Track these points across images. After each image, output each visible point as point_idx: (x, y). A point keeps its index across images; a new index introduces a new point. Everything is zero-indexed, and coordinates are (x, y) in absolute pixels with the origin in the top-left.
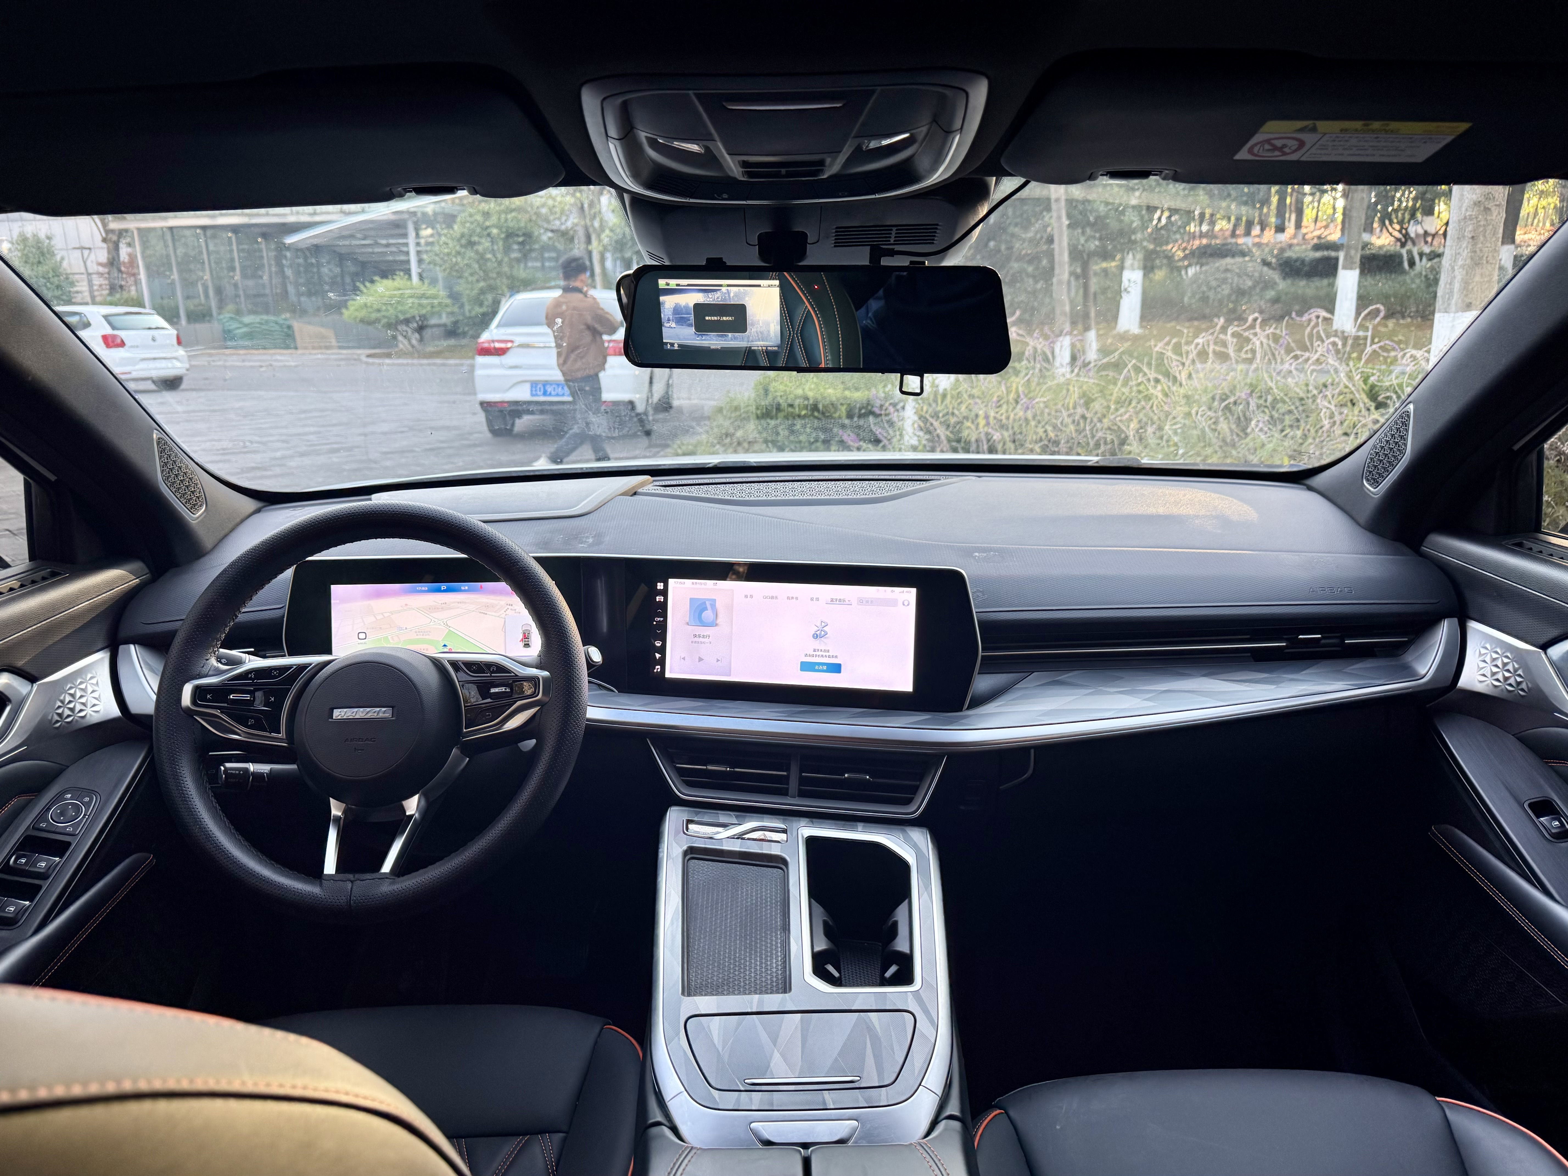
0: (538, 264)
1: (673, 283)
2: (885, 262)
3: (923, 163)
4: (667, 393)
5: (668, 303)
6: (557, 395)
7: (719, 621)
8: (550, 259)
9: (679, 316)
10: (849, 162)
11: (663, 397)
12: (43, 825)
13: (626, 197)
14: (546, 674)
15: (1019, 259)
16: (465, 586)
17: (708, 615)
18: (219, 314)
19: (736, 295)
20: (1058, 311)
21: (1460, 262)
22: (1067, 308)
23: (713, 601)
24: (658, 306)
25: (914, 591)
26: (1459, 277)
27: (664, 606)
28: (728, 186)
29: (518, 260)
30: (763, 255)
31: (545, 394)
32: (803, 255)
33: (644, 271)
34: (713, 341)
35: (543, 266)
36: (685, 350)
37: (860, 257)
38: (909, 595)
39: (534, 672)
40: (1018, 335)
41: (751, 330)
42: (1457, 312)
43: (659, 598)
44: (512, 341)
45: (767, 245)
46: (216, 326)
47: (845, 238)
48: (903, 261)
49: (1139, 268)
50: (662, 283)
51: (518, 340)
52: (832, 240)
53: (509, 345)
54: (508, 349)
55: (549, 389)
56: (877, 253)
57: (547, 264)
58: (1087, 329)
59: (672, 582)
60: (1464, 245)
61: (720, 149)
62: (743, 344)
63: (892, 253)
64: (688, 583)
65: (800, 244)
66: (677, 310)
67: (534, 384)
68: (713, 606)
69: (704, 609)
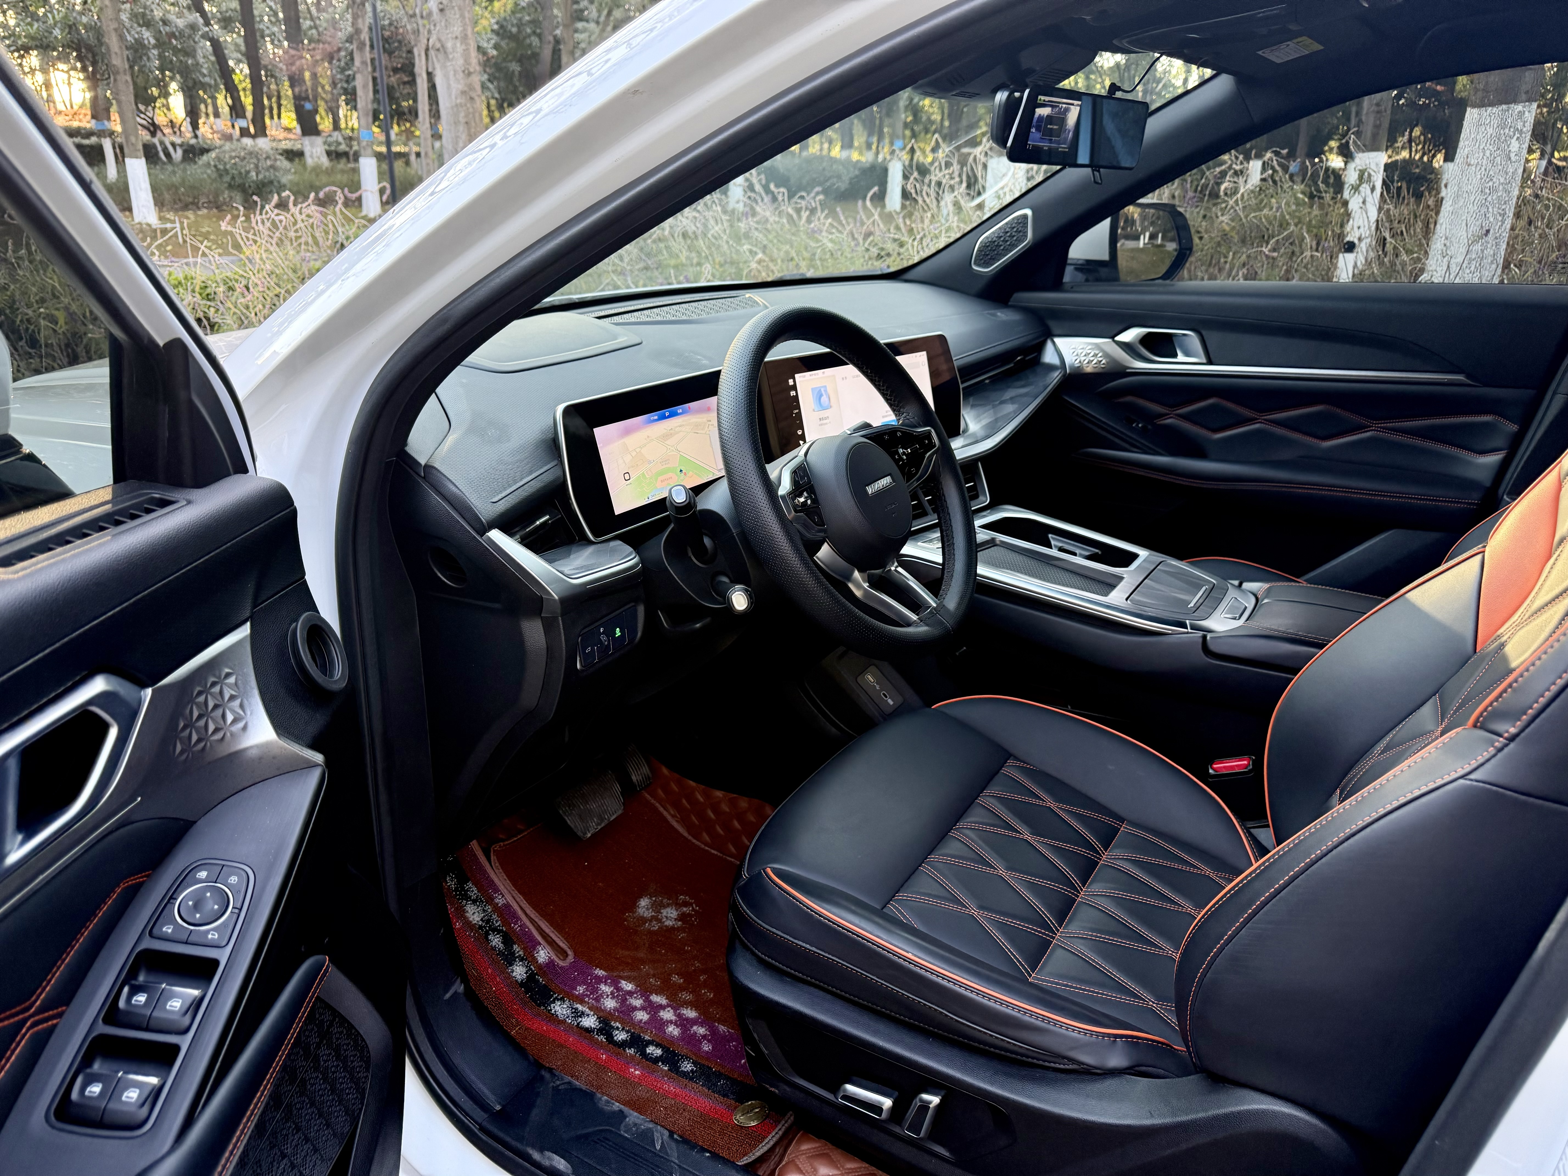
1: (1042, 99)
7: (832, 403)
12: (168, 929)
16: (679, 409)
17: (824, 399)
19: (1064, 110)
25: (924, 353)
27: (796, 399)
43: (793, 393)
50: (1039, 99)
59: (797, 376)
64: (807, 376)
68: (826, 391)
69: (821, 395)
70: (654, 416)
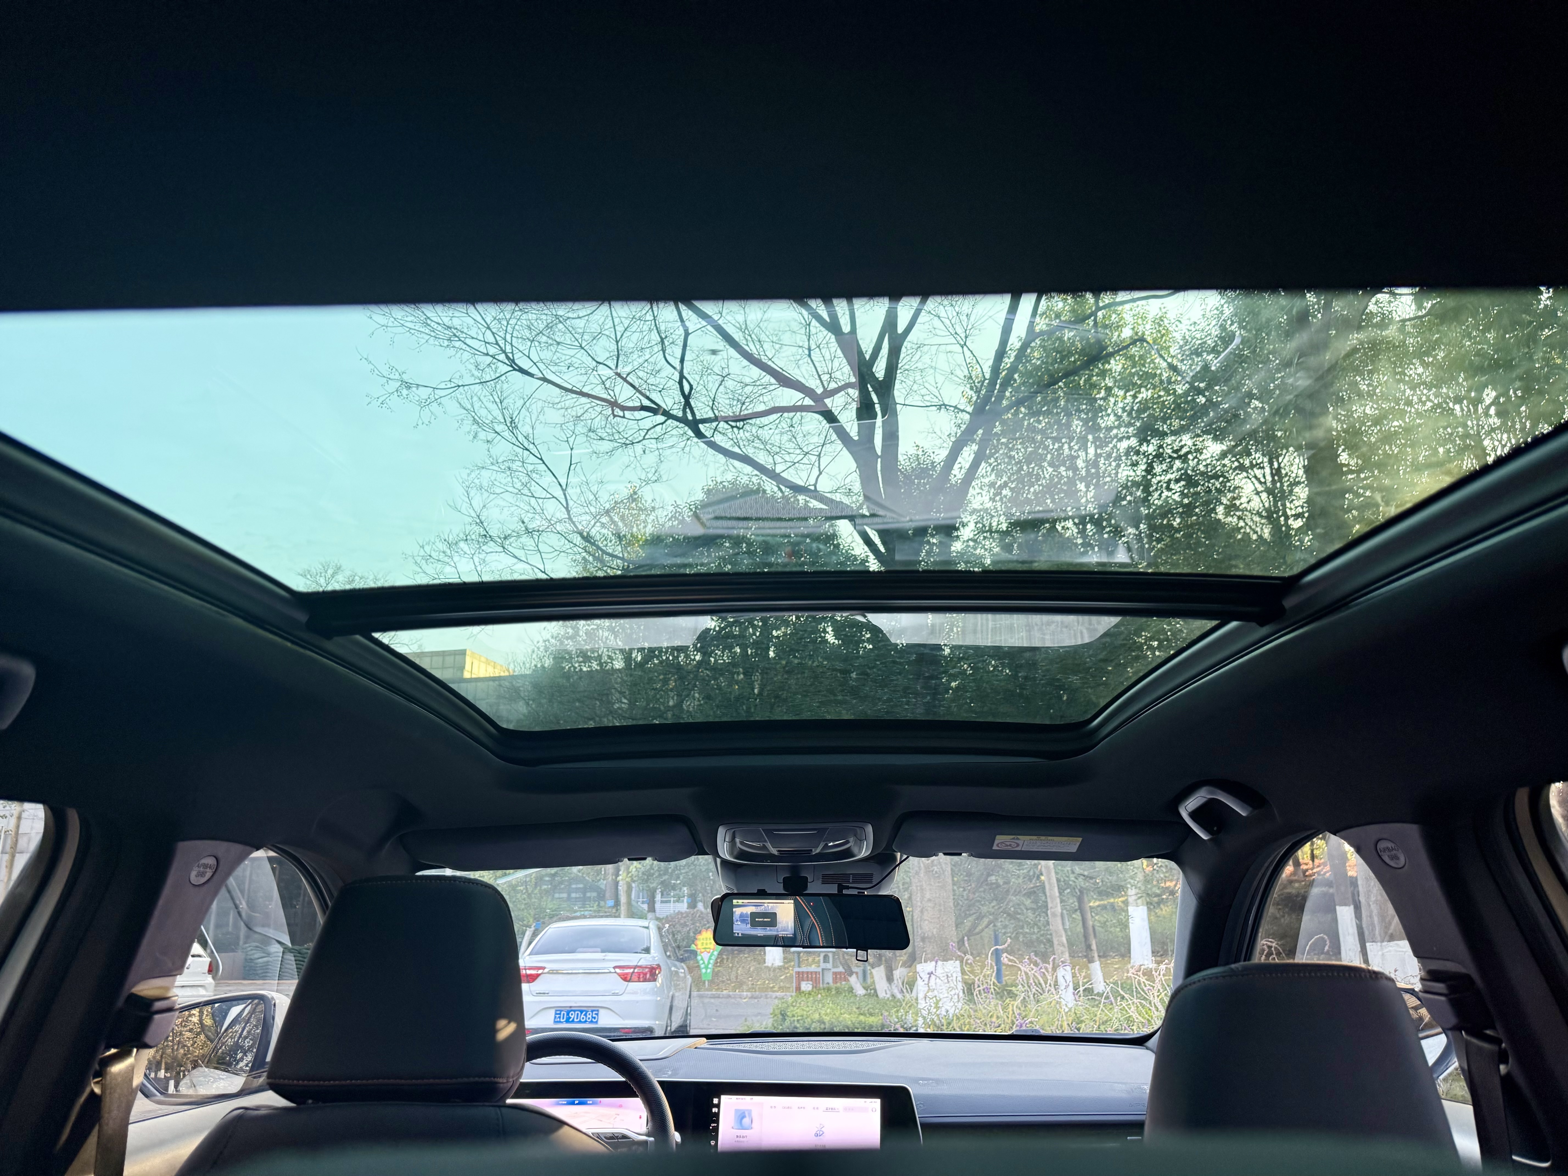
0: (565, 895)
1: (740, 901)
2: (845, 892)
3: (855, 850)
4: (685, 1020)
5: (737, 911)
6: (580, 1022)
7: (753, 1125)
8: (577, 890)
9: (743, 918)
10: (824, 848)
11: (681, 1026)
13: (718, 860)
14: (652, 1139)
15: (1016, 894)
16: (590, 1101)
17: (746, 1121)
18: (245, 943)
19: (772, 908)
20: (1055, 942)
21: (1373, 899)
22: (1064, 939)
23: (750, 1112)
24: (732, 913)
25: (878, 1101)
26: (1375, 912)
27: (717, 1115)
28: (772, 858)
29: (547, 892)
30: (785, 888)
31: (567, 1021)
32: (806, 888)
33: (725, 896)
34: (760, 932)
35: (569, 898)
36: (745, 936)
37: (833, 889)
38: (875, 1104)
39: (644, 1138)
40: (1010, 960)
41: (779, 926)
42: (1382, 941)
43: (715, 1110)
44: (544, 968)
45: (786, 882)
46: (239, 956)
47: (826, 880)
48: (855, 892)
49: (1143, 905)
50: (735, 902)
51: (549, 967)
52: (820, 881)
53: (540, 971)
54: (538, 975)
55: (573, 1016)
56: (841, 888)
57: (573, 895)
58: (1091, 961)
59: (723, 1097)
60: (1372, 884)
61: (769, 845)
62: (775, 933)
63: (848, 888)
64: (734, 1098)
65: (804, 882)
66: (742, 915)
67: (558, 1011)
68: (750, 1114)
69: (744, 1117)
70: (564, 1101)
